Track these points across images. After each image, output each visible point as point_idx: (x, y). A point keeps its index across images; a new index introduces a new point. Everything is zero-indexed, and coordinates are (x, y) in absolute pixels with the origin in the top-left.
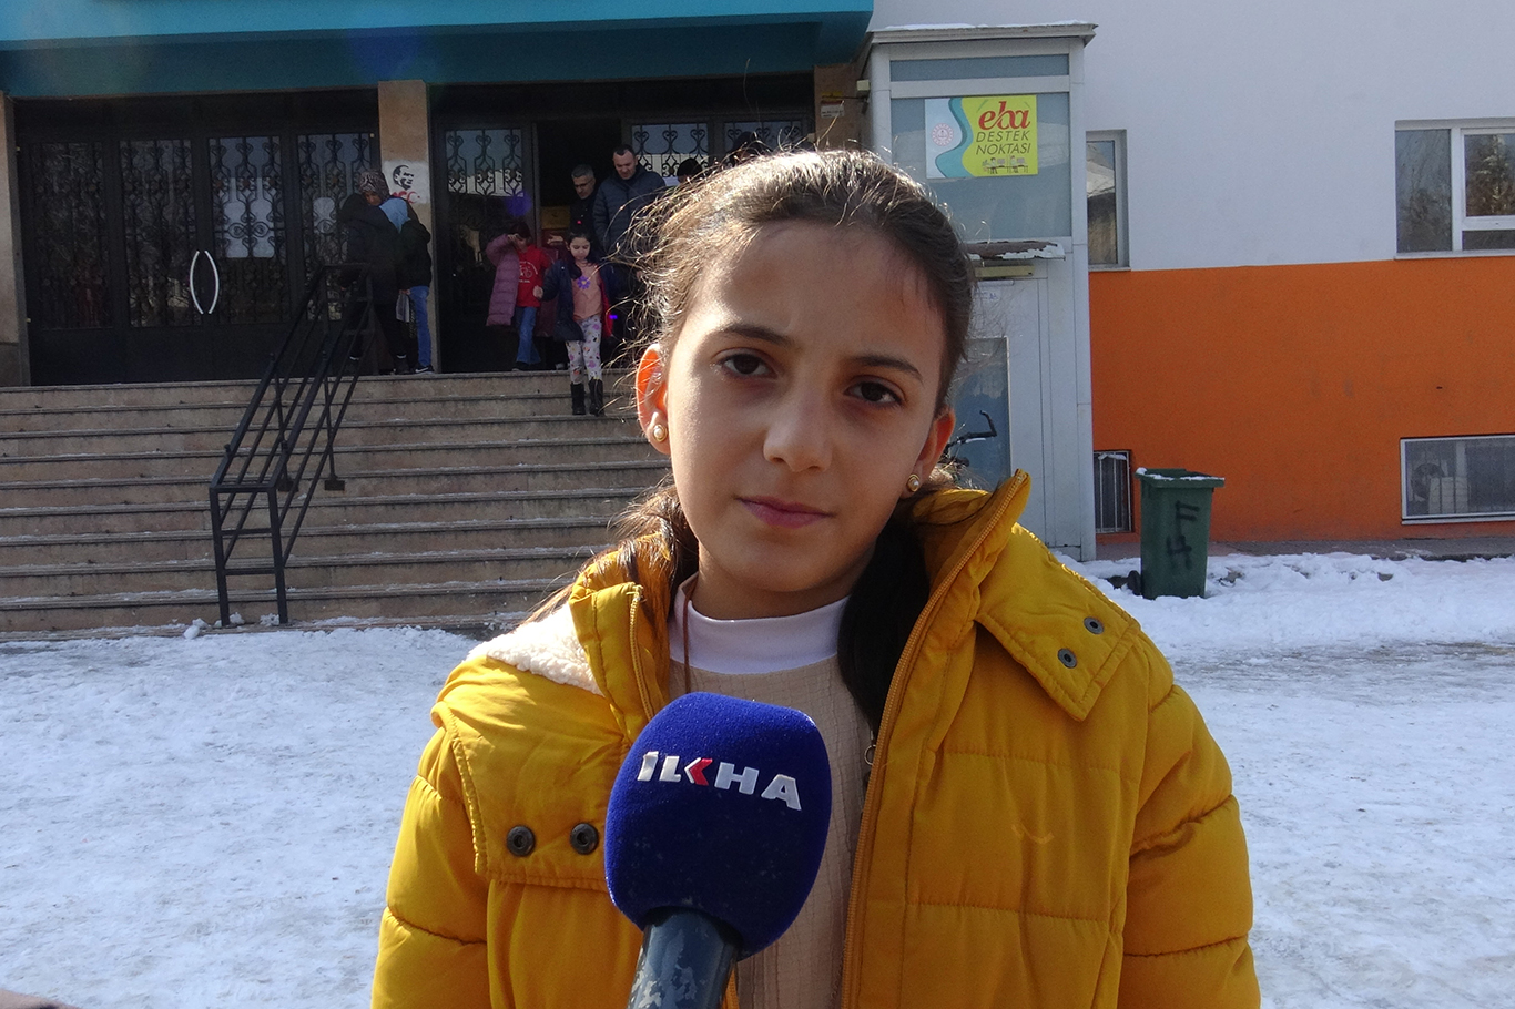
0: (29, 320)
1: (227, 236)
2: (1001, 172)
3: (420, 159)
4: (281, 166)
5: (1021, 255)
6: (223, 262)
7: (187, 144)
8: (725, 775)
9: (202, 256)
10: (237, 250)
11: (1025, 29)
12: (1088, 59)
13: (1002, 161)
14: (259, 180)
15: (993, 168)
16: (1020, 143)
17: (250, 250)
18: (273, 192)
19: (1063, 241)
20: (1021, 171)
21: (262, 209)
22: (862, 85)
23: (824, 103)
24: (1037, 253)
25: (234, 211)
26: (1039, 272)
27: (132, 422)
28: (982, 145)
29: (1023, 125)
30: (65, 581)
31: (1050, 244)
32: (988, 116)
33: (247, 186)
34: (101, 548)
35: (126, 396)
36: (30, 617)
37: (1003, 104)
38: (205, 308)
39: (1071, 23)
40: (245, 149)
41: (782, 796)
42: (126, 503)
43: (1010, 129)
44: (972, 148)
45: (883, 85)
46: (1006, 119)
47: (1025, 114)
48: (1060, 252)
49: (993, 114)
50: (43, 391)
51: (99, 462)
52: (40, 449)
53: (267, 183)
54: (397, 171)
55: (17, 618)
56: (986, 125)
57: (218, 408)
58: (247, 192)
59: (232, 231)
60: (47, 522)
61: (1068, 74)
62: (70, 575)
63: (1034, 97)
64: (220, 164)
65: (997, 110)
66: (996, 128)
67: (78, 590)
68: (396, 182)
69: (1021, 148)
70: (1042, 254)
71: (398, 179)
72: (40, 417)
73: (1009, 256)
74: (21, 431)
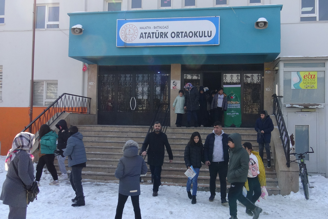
0: (98, 110)
1: (138, 94)
2: (308, 88)
3: (179, 80)
4: (150, 80)
5: (313, 107)
6: (137, 99)
7: (132, 75)
9: (133, 98)
10: (140, 97)
11: (315, 57)
13: (309, 85)
14: (146, 83)
15: (307, 87)
16: (313, 82)
17: (143, 97)
18: (148, 86)
19: (323, 104)
20: (313, 88)
21: (146, 89)
22: (277, 68)
23: (266, 70)
24: (317, 107)
25: (140, 89)
26: (317, 111)
27: (120, 135)
28: (304, 82)
29: (314, 78)
30: (108, 169)
31: (320, 105)
32: (306, 76)
33: (143, 84)
34: (115, 162)
35: (119, 128)
36: (101, 177)
37: (309, 73)
38: (133, 109)
39: (326, 56)
40: (143, 77)
42: (119, 152)
43: (311, 79)
44: (302, 82)
45: (282, 68)
46: (310, 77)
47: (314, 76)
48: (322, 106)
49: (307, 75)
50: (103, 127)
51: (114, 143)
52: (102, 140)
53: (147, 84)
54: (174, 82)
55: (99, 177)
56: (305, 78)
57: (138, 132)
58: (143, 85)
59: (139, 93)
60: (104, 156)
61: (325, 67)
62: (109, 168)
63: (317, 72)
64: (138, 79)
65: (308, 74)
66: (308, 78)
67: (110, 171)
68: (173, 85)
69: (313, 83)
70: (318, 107)
71: (174, 84)
72: (102, 132)
73: (310, 107)
74: (98, 135)
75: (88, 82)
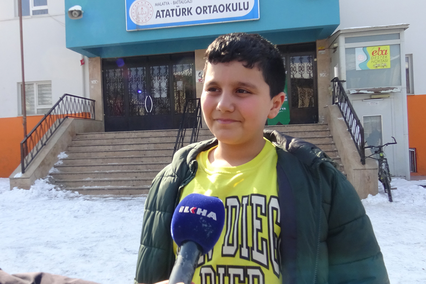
0: (104, 115)
1: (154, 92)
2: (379, 68)
4: (169, 73)
5: (387, 91)
6: (153, 98)
7: (145, 68)
8: (199, 211)
9: (148, 97)
10: (157, 95)
11: (387, 27)
12: (406, 34)
13: (379, 64)
14: (163, 77)
15: (376, 67)
16: (385, 59)
17: (160, 95)
18: (167, 80)
19: (399, 87)
20: (385, 67)
21: (164, 85)
22: (335, 45)
23: (319, 50)
24: (391, 91)
25: (156, 85)
26: (391, 96)
27: (140, 141)
28: (373, 60)
29: (386, 54)
30: (131, 182)
31: (395, 88)
32: (375, 52)
33: (160, 79)
34: (139, 174)
35: (137, 134)
36: (125, 191)
37: (379, 48)
38: (149, 111)
39: (401, 24)
40: (160, 69)
41: (212, 217)
42: (142, 162)
43: (382, 55)
44: (370, 61)
45: (342, 45)
46: (380, 53)
47: (386, 51)
48: (399, 90)
49: (376, 52)
50: (116, 133)
51: (134, 151)
52: (118, 148)
53: (165, 78)
54: (200, 73)
55: (121, 191)
56: (374, 54)
57: (162, 137)
58: (160, 80)
59: (156, 90)
60: (124, 167)
61: (399, 39)
62: (133, 180)
63: (389, 46)
64: (153, 73)
65: (377, 50)
66: (377, 55)
67: (135, 184)
68: (199, 76)
69: (385, 61)
70: (393, 91)
71: (200, 75)
72: (116, 140)
73: (383, 92)
74: (112, 143)
75: (90, 80)
